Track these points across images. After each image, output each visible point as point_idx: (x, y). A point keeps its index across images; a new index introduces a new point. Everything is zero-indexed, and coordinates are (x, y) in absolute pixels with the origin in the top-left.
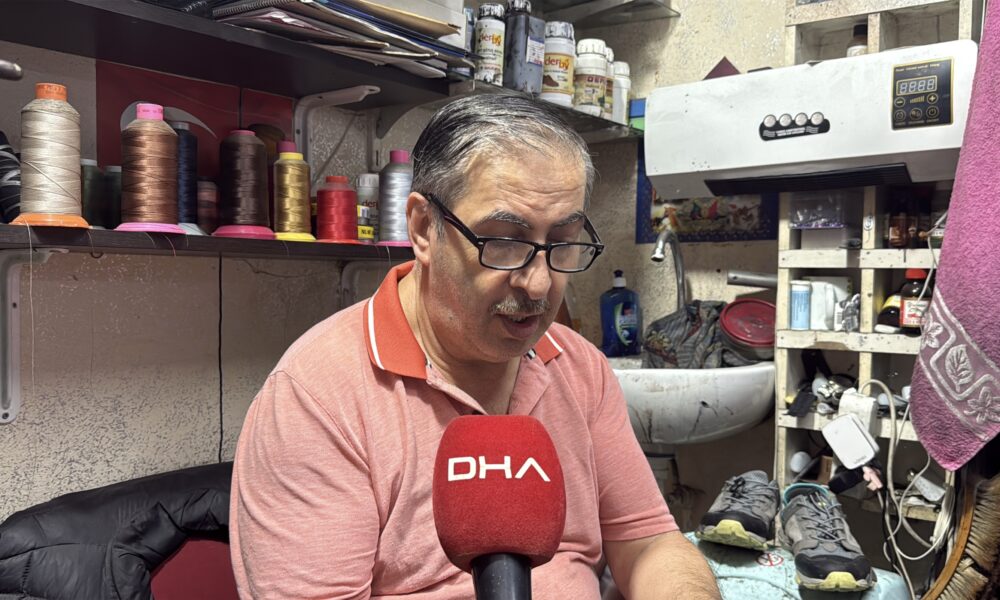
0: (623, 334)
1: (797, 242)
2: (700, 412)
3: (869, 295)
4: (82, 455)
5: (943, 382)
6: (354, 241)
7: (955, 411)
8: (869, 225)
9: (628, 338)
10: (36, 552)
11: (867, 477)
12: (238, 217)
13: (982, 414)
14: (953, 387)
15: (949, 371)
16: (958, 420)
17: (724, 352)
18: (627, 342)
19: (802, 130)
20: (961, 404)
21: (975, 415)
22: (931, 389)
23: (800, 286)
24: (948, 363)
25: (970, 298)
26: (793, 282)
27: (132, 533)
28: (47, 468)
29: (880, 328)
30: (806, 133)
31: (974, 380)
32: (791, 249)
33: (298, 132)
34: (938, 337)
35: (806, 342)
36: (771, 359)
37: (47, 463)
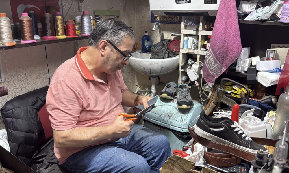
0: (147, 47)
1: (185, 27)
2: (161, 69)
3: (200, 41)
4: (19, 87)
5: (209, 66)
6: (76, 36)
7: (210, 72)
8: (201, 24)
9: (148, 48)
10: (13, 109)
11: (195, 83)
12: (47, 35)
13: (216, 73)
14: (210, 67)
15: (210, 63)
16: (211, 74)
17: (169, 53)
18: (148, 49)
19: (185, 2)
20: (212, 70)
21: (214, 73)
22: (206, 67)
23: (186, 38)
24: (210, 62)
25: (215, 48)
26: (184, 37)
27: (33, 104)
28: (12, 91)
29: (202, 49)
30: (186, 3)
31: (214, 65)
32: (184, 29)
33: (60, 5)
34: (208, 55)
35: (186, 52)
36: (179, 55)
37: (12, 89)
